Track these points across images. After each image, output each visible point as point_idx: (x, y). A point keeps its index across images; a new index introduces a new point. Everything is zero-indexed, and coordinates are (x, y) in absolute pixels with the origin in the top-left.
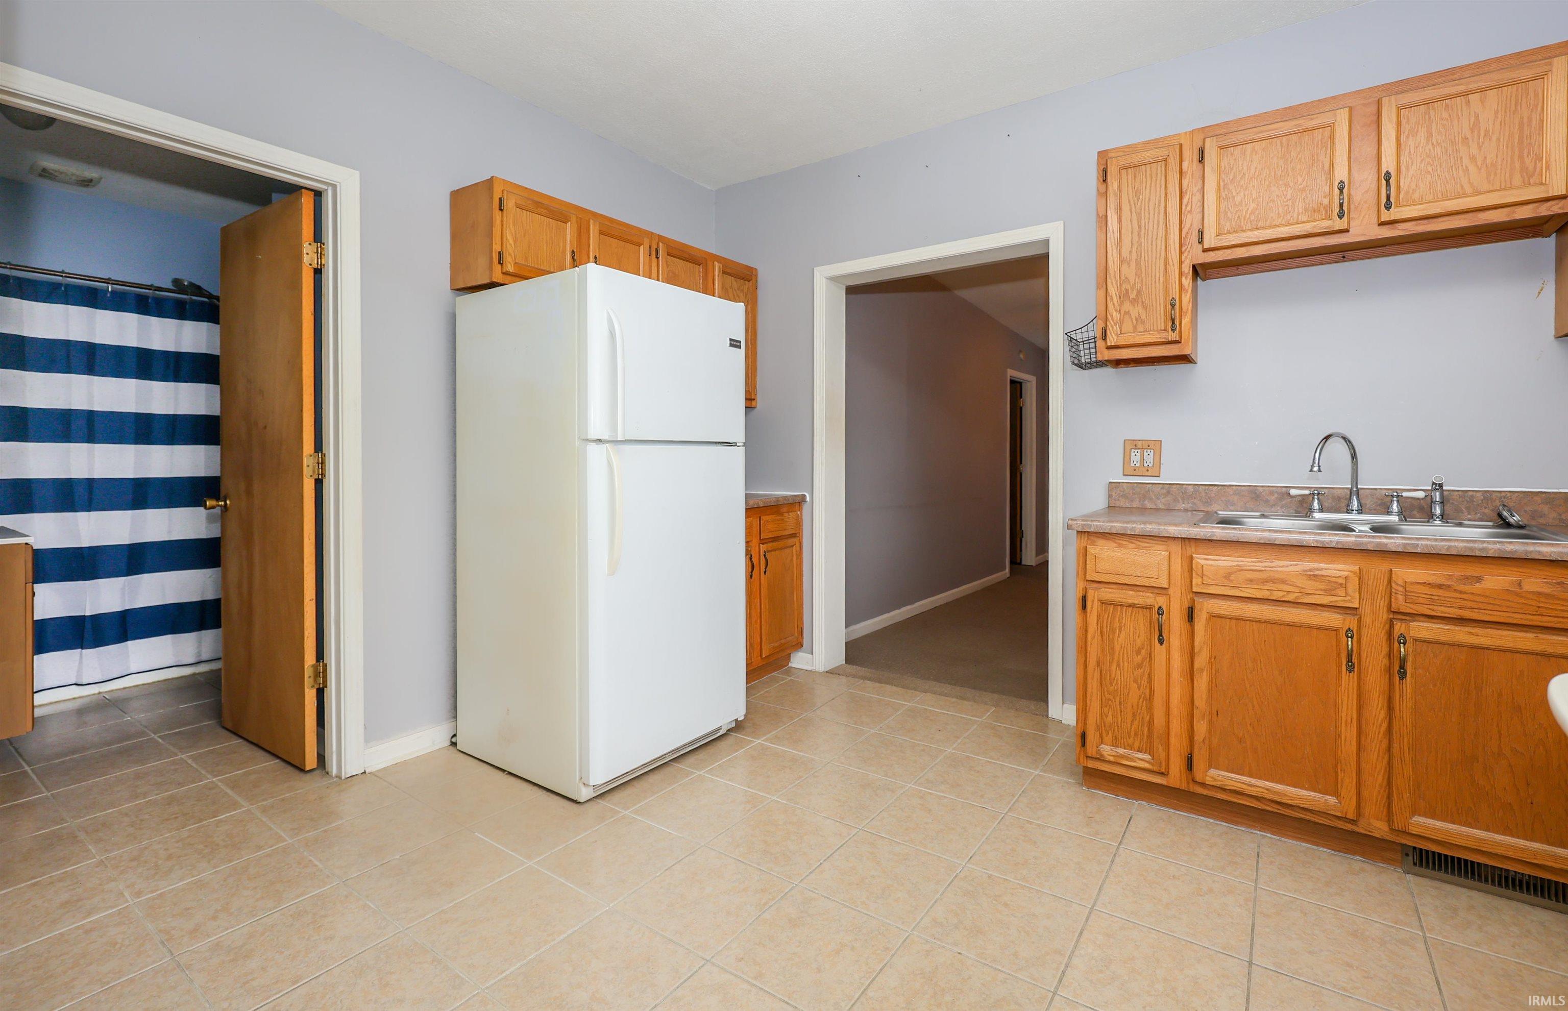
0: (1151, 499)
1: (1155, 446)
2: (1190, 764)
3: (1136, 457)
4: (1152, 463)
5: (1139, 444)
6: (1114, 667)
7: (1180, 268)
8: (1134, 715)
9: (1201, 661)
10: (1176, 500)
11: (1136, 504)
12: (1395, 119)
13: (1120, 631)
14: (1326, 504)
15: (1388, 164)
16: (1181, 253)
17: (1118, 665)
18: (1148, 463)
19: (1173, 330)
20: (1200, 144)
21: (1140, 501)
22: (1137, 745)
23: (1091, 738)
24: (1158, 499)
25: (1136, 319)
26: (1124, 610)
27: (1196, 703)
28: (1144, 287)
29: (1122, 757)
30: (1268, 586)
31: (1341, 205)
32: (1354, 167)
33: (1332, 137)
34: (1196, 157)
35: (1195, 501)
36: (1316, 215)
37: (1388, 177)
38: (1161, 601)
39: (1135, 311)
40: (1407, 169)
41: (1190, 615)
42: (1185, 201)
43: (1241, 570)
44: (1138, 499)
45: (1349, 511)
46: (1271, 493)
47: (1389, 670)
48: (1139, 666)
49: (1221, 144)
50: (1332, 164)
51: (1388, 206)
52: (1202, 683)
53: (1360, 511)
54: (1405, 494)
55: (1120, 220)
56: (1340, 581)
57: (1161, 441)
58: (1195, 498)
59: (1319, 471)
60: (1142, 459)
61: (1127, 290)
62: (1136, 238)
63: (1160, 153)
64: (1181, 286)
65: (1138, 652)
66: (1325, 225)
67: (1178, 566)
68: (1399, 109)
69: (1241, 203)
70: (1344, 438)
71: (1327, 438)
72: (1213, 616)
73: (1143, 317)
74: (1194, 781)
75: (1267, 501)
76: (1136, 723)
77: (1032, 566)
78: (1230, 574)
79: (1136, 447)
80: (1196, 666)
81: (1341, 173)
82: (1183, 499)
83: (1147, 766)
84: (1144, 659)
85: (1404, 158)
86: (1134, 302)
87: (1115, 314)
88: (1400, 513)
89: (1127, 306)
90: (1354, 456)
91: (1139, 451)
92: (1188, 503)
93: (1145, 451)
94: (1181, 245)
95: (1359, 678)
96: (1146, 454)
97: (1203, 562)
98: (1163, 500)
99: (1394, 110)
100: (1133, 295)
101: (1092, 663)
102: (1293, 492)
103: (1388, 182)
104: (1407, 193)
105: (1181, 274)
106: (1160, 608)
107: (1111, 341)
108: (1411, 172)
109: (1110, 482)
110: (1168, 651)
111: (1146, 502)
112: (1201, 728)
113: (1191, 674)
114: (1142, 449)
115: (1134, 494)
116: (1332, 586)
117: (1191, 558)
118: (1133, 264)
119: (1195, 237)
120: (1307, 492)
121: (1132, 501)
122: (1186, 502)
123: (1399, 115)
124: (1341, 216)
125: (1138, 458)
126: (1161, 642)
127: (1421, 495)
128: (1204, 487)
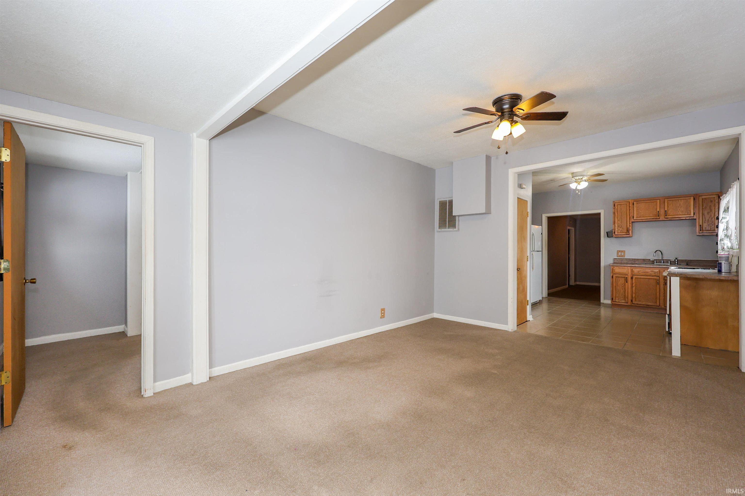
1: (624, 252)
2: (632, 301)
3: (620, 253)
4: (623, 255)
6: (618, 287)
7: (629, 222)
8: (622, 295)
9: (634, 285)
10: (628, 261)
11: (620, 262)
12: (667, 202)
13: (619, 281)
14: (657, 262)
15: (666, 209)
16: (630, 220)
17: (619, 287)
19: (628, 233)
20: (633, 202)
22: (622, 299)
23: (614, 298)
26: (620, 278)
27: (633, 291)
28: (622, 225)
29: (620, 301)
30: (645, 273)
31: (658, 215)
32: (661, 209)
33: (657, 204)
34: (632, 204)
35: (632, 261)
36: (654, 216)
37: (666, 211)
38: (627, 276)
40: (669, 210)
41: (632, 278)
42: (630, 211)
43: (640, 271)
45: (661, 263)
46: (646, 260)
47: (664, 285)
48: (623, 287)
49: (637, 203)
50: (657, 208)
51: (666, 215)
52: (634, 288)
53: (663, 263)
54: (671, 260)
55: (618, 213)
56: (656, 272)
57: (625, 251)
59: (655, 256)
60: (621, 254)
61: (619, 226)
62: (621, 217)
63: (626, 203)
64: (630, 225)
65: (623, 284)
66: (656, 217)
67: (629, 271)
68: (668, 201)
69: (641, 213)
70: (660, 251)
71: (656, 251)
72: (636, 278)
74: (633, 303)
76: (622, 296)
77: (573, 285)
78: (639, 271)
79: (620, 252)
80: (633, 286)
81: (658, 210)
83: (624, 302)
84: (623, 286)
85: (669, 208)
86: (620, 227)
87: (617, 229)
88: (670, 263)
89: (619, 228)
90: (662, 254)
93: (622, 252)
94: (630, 219)
95: (659, 286)
97: (634, 270)
98: (625, 261)
99: (667, 201)
100: (620, 226)
101: (614, 287)
102: (651, 260)
103: (666, 212)
104: (669, 214)
105: (630, 223)
106: (627, 277)
107: (616, 234)
108: (670, 211)
109: (614, 258)
110: (628, 284)
111: (622, 261)
112: (634, 295)
113: (632, 287)
115: (619, 260)
116: (655, 273)
117: (632, 269)
118: (620, 221)
119: (632, 217)
120: (654, 260)
122: (630, 262)
123: (668, 202)
124: (658, 216)
125: (620, 254)
126: (627, 282)
127: (674, 260)
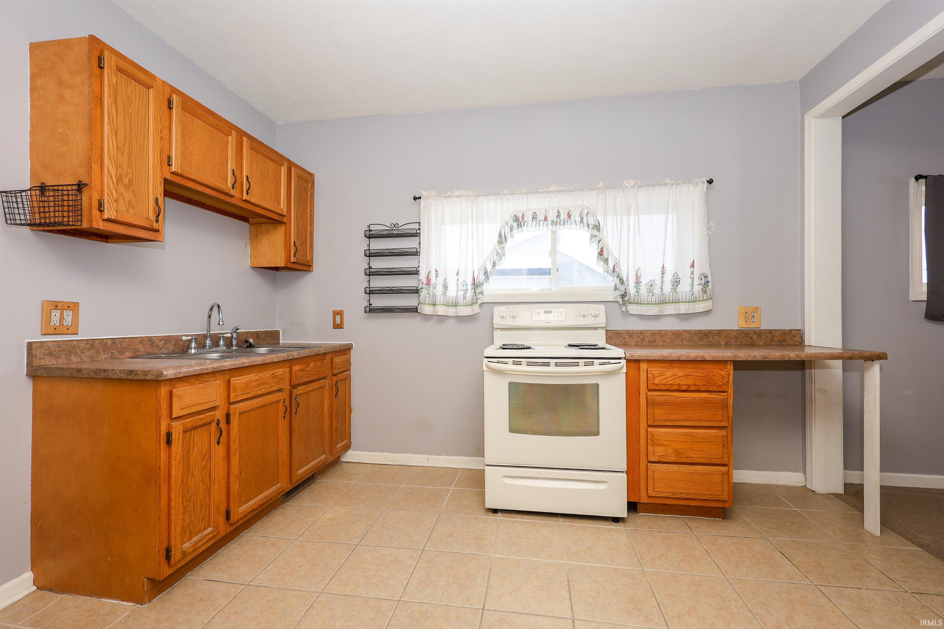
0: (76, 354)
1: (73, 307)
2: (228, 516)
3: (55, 317)
4: (71, 322)
5: (60, 306)
7: (159, 176)
8: (201, 507)
9: (235, 445)
10: (98, 353)
13: (193, 450)
18: (67, 322)
19: (157, 222)
20: (169, 95)
21: (66, 357)
22: (203, 527)
24: (83, 353)
25: (128, 203)
26: (196, 431)
28: (134, 179)
29: (194, 542)
34: (166, 101)
35: (113, 351)
38: (218, 415)
39: (128, 196)
41: (228, 418)
42: (158, 125)
43: (251, 382)
44: (64, 356)
46: (160, 340)
48: (203, 469)
52: (236, 459)
55: (116, 113)
56: (281, 376)
57: (78, 303)
58: (113, 349)
60: (62, 318)
61: (121, 175)
62: (128, 136)
65: (204, 458)
72: (240, 414)
73: (134, 203)
74: (231, 525)
75: (158, 346)
76: (202, 511)
79: (56, 308)
82: (104, 351)
83: (210, 536)
84: (206, 462)
86: (126, 187)
87: (114, 192)
89: (121, 189)
91: (59, 311)
92: (108, 354)
93: (65, 311)
96: (65, 314)
97: (233, 382)
98: (87, 354)
100: (126, 182)
101: (178, 484)
107: (110, 214)
109: (28, 343)
110: (220, 448)
111: (72, 357)
113: (228, 457)
114: (62, 310)
115: (60, 351)
116: (279, 380)
118: (126, 156)
120: (190, 338)
121: (58, 358)
122: (106, 353)
125: (58, 318)
126: (218, 442)
128: (119, 340)
